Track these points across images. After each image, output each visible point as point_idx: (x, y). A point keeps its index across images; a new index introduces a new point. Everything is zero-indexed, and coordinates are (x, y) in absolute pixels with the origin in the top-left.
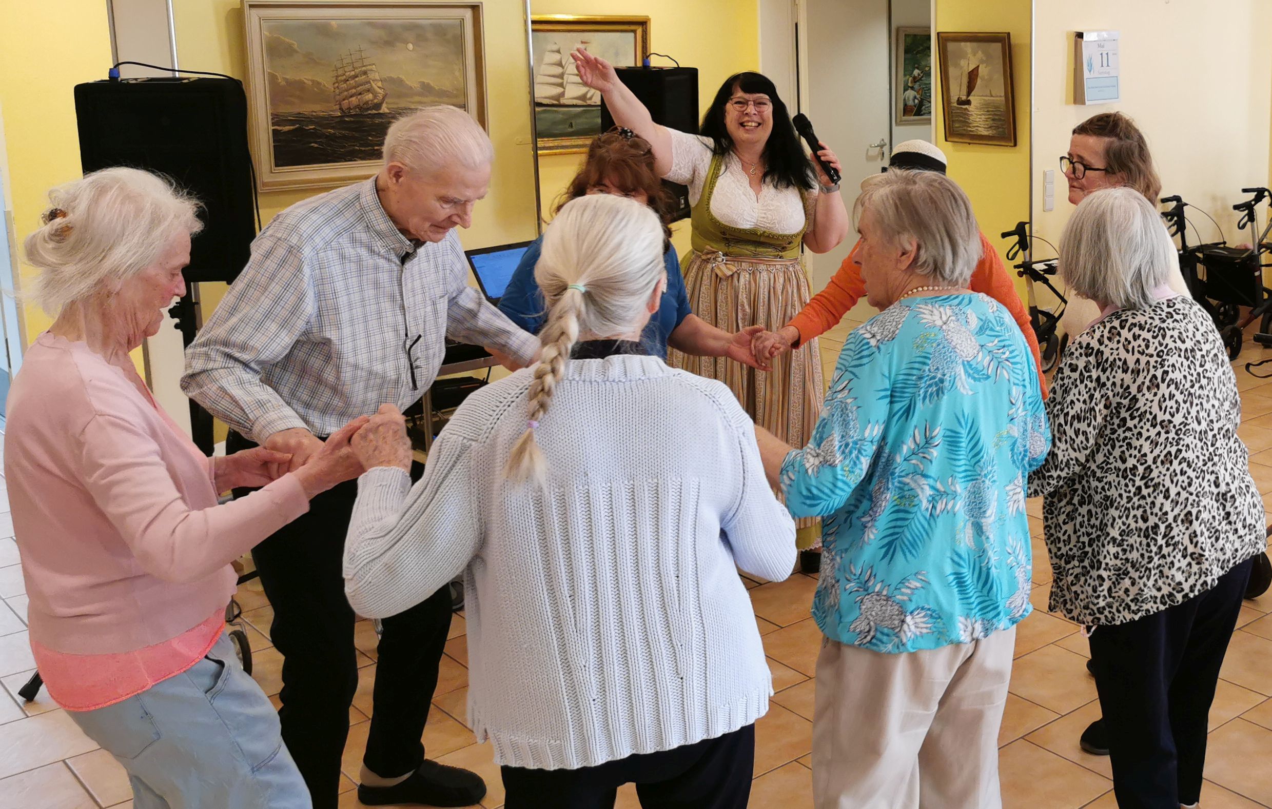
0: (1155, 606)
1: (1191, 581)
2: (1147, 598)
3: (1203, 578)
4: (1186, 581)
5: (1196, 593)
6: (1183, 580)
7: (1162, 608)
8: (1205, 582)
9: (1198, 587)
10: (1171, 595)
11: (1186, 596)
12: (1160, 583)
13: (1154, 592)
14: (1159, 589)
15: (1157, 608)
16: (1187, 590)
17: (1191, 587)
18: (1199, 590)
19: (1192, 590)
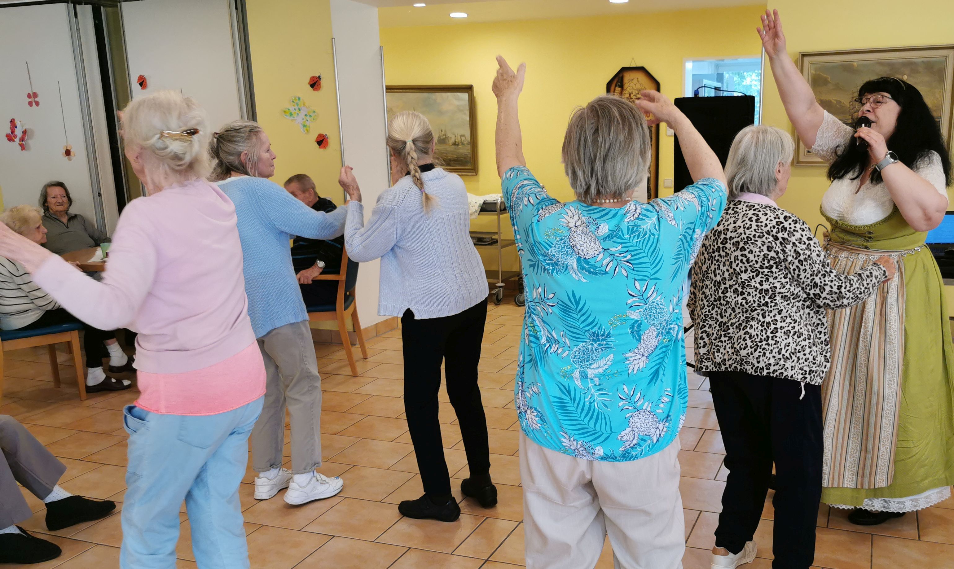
0: (751, 370)
1: (776, 368)
2: (749, 362)
3: (783, 370)
4: (774, 365)
5: (775, 376)
6: (773, 364)
7: (753, 373)
8: (782, 373)
9: (778, 373)
10: (762, 369)
11: (769, 373)
12: (761, 358)
13: (755, 362)
14: (758, 362)
15: (752, 372)
16: (771, 371)
17: (774, 370)
18: (777, 375)
19: (773, 373)
